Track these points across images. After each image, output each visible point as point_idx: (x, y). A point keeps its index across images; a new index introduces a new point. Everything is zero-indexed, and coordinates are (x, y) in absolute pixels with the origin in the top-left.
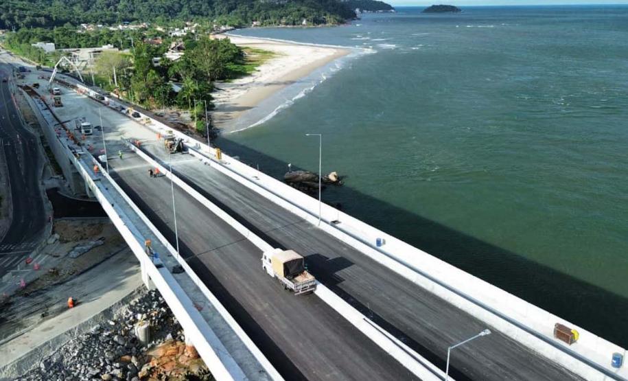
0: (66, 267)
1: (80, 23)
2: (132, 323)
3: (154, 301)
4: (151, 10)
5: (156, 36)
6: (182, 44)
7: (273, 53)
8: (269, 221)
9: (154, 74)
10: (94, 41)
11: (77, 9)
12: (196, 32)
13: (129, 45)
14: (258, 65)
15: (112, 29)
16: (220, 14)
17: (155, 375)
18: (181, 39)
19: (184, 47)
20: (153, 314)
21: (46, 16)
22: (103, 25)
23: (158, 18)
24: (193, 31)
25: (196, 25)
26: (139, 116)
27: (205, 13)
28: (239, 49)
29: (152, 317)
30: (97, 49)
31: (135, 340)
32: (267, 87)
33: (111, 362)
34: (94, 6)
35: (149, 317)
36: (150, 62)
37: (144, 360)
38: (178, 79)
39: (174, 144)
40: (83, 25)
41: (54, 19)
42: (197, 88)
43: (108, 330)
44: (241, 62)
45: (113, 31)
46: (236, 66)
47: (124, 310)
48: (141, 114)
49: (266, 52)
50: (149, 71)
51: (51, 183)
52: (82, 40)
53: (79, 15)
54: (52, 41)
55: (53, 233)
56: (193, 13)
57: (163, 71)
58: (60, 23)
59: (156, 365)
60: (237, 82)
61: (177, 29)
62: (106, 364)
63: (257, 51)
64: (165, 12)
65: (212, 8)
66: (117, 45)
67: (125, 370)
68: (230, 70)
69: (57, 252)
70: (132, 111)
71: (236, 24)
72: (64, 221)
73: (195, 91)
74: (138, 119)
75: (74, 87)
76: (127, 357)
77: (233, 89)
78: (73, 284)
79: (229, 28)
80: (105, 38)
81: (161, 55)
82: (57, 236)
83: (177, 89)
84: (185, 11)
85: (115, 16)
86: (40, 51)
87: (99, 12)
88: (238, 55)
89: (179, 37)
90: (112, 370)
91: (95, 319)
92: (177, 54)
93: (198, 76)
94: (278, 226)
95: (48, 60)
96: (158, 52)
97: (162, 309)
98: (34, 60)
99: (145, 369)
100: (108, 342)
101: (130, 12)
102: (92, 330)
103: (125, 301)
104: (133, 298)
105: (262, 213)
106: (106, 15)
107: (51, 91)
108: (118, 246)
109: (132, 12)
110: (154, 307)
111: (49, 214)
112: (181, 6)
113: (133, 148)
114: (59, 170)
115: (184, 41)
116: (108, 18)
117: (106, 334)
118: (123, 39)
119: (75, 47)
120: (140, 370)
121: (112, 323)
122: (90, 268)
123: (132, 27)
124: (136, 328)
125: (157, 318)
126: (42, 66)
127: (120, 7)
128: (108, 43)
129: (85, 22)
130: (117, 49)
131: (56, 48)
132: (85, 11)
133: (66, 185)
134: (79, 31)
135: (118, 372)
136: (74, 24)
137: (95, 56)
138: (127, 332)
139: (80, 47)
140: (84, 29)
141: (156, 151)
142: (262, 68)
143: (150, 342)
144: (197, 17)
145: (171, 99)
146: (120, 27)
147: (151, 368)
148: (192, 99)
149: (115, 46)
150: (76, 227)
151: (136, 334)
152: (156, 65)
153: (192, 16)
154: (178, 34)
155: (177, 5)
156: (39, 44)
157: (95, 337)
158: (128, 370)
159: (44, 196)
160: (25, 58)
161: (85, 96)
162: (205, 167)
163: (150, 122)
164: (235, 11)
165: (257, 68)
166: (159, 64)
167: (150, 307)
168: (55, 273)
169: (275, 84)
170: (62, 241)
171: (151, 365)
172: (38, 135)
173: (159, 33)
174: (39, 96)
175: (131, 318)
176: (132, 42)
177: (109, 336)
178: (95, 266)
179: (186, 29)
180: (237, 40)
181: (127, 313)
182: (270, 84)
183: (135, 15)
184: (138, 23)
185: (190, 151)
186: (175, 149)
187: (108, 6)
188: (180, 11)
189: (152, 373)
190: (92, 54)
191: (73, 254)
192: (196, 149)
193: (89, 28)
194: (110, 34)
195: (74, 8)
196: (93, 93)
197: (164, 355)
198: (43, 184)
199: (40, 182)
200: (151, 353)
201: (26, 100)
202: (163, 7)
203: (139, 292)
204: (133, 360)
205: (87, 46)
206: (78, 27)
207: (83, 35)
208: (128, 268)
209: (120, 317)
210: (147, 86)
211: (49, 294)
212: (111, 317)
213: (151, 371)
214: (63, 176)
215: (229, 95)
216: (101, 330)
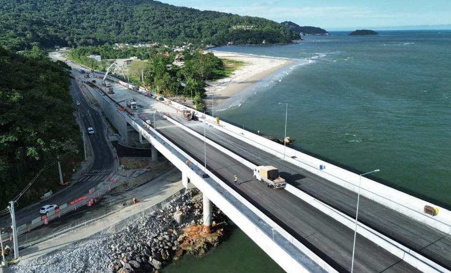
0: (132, 182)
1: (114, 43)
2: (172, 212)
3: (184, 202)
4: (160, 34)
5: (164, 51)
6: (182, 56)
7: (243, 63)
8: (254, 156)
9: (167, 75)
10: (125, 54)
11: (112, 34)
12: (190, 48)
13: (148, 57)
14: (233, 71)
15: (134, 46)
16: (206, 37)
17: (187, 241)
18: (181, 53)
19: (183, 58)
20: (184, 209)
21: (93, 39)
22: (129, 44)
23: (164, 39)
24: (188, 48)
25: (190, 44)
26: (163, 100)
27: (196, 36)
28: (220, 60)
29: (183, 210)
30: (128, 59)
31: (174, 222)
32: (240, 85)
33: (163, 231)
34: (123, 32)
35: (181, 210)
36: (165, 67)
37: (180, 233)
38: (183, 78)
39: (190, 115)
40: (116, 44)
41: (98, 40)
42: (196, 84)
43: (159, 215)
44: (222, 68)
45: (137, 48)
46: (219, 71)
47: (168, 205)
48: (164, 99)
49: (238, 62)
50: (164, 73)
51: (113, 138)
52: (118, 53)
53: (113, 38)
54: (99, 54)
55: (120, 164)
56: (188, 36)
57: (173, 73)
58: (102, 43)
59: (187, 235)
60: (220, 81)
61: (177, 47)
62: (160, 232)
63: (232, 61)
64: (169, 36)
65: (201, 33)
66: (140, 57)
67: (170, 237)
68: (215, 73)
69: (124, 174)
70: (159, 96)
71: (217, 44)
72: (124, 159)
73: (195, 86)
74: (163, 101)
75: (118, 83)
76: (171, 230)
77: (218, 85)
78: (137, 191)
79: (212, 46)
80: (132, 52)
81: (171, 63)
82: (123, 166)
83: (183, 84)
84: (183, 35)
85: (136, 38)
86: (93, 60)
87: (126, 36)
88: (220, 64)
89: (180, 52)
90: (164, 235)
91: (153, 207)
92: (180, 63)
93: (196, 76)
94: (259, 158)
95: (97, 67)
96: (168, 61)
97: (188, 207)
98: (89, 66)
99: (181, 238)
100: (160, 221)
101: (146, 35)
102: (152, 213)
103: (168, 200)
104: (172, 199)
105: (248, 151)
106: (131, 37)
107: (105, 85)
108: (159, 173)
109: (147, 35)
110: (184, 205)
111: (115, 155)
112: (180, 32)
113: (165, 117)
114: (116, 131)
115: (183, 54)
116: (132, 39)
117: (159, 216)
118: (143, 53)
119: (113, 58)
120: (178, 238)
121: (162, 211)
122: (145, 183)
123: (148, 46)
124: (175, 215)
125: (186, 211)
126: (95, 70)
127: (139, 32)
128: (134, 55)
129: (117, 43)
130: (139, 60)
131: (102, 59)
132: (117, 35)
133: (122, 139)
134: (114, 48)
135: (167, 237)
136: (111, 44)
137: (128, 64)
138: (170, 217)
139: (116, 58)
140: (117, 46)
141: (179, 119)
142: (236, 72)
143: (183, 224)
144: (190, 38)
145: (179, 91)
146: (140, 45)
147: (185, 237)
148: (193, 90)
149: (138, 58)
150: (133, 161)
151: (175, 218)
152: (168, 69)
153: (187, 39)
154: (179, 50)
155: (177, 31)
156: (91, 56)
157: (154, 217)
158: (172, 237)
159: (111, 146)
160: (83, 65)
161: (126, 88)
162: (210, 128)
163: (171, 103)
164: (216, 34)
165: (233, 73)
166: (170, 69)
167: (182, 205)
168: (126, 185)
169: (246, 83)
170: (126, 169)
171: (184, 235)
172: (100, 111)
173: (166, 50)
174: (98, 88)
175: (172, 210)
176: (150, 55)
177: (160, 218)
178: (148, 182)
179: (184, 46)
180: (219, 54)
181: (170, 207)
182: (242, 82)
183: (149, 37)
184: (152, 43)
185: (200, 119)
186: (191, 118)
187: (132, 31)
188: (179, 35)
189: (185, 240)
190: (126, 63)
191: (135, 175)
192: (203, 118)
193: (120, 46)
194: (135, 50)
195: (111, 33)
196: (131, 86)
197: (191, 231)
198: (108, 138)
199: (106, 138)
200: (184, 230)
201: (89, 91)
202: (167, 32)
203: (175, 196)
204: (175, 232)
205: (121, 58)
206: (113, 45)
207: (118, 51)
208: (166, 184)
209: (166, 208)
210: (165, 82)
211: (124, 195)
212: (161, 208)
213: (184, 239)
214: (119, 134)
215: (215, 89)
216: (156, 214)
